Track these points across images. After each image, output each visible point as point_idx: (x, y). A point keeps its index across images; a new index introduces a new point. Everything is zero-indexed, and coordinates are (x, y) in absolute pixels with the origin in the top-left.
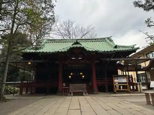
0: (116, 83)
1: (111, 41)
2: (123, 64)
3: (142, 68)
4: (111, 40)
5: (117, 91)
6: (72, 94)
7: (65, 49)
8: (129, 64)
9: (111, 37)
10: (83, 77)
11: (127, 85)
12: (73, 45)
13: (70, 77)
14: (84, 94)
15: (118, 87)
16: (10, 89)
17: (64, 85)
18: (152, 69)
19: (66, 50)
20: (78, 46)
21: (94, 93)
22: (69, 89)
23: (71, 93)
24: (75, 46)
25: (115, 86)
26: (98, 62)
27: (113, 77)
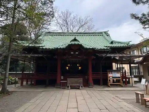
0: (110, 77)
1: (108, 36)
2: (118, 59)
3: (135, 62)
4: (108, 34)
5: (111, 85)
6: (70, 88)
7: (64, 45)
8: (124, 59)
9: (108, 31)
10: (80, 68)
11: (120, 80)
12: (71, 41)
13: (67, 68)
14: (80, 88)
15: (112, 81)
16: (11, 80)
17: (62, 78)
18: (145, 63)
19: (64, 47)
20: (76, 43)
21: (90, 86)
22: (67, 83)
23: (68, 87)
24: (73, 43)
25: (109, 80)
26: (95, 57)
27: (108, 71)
